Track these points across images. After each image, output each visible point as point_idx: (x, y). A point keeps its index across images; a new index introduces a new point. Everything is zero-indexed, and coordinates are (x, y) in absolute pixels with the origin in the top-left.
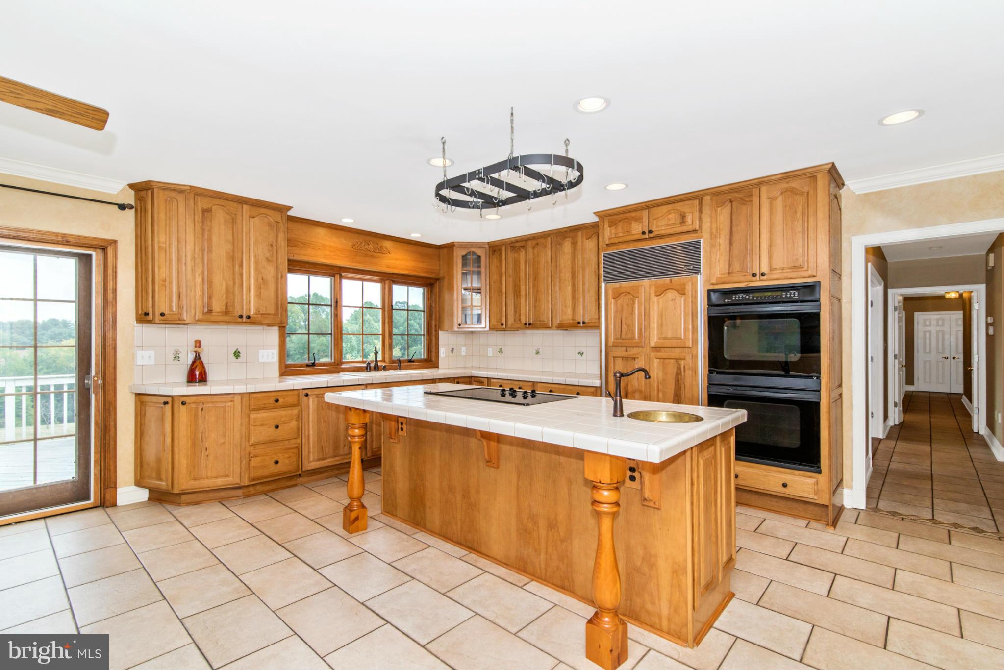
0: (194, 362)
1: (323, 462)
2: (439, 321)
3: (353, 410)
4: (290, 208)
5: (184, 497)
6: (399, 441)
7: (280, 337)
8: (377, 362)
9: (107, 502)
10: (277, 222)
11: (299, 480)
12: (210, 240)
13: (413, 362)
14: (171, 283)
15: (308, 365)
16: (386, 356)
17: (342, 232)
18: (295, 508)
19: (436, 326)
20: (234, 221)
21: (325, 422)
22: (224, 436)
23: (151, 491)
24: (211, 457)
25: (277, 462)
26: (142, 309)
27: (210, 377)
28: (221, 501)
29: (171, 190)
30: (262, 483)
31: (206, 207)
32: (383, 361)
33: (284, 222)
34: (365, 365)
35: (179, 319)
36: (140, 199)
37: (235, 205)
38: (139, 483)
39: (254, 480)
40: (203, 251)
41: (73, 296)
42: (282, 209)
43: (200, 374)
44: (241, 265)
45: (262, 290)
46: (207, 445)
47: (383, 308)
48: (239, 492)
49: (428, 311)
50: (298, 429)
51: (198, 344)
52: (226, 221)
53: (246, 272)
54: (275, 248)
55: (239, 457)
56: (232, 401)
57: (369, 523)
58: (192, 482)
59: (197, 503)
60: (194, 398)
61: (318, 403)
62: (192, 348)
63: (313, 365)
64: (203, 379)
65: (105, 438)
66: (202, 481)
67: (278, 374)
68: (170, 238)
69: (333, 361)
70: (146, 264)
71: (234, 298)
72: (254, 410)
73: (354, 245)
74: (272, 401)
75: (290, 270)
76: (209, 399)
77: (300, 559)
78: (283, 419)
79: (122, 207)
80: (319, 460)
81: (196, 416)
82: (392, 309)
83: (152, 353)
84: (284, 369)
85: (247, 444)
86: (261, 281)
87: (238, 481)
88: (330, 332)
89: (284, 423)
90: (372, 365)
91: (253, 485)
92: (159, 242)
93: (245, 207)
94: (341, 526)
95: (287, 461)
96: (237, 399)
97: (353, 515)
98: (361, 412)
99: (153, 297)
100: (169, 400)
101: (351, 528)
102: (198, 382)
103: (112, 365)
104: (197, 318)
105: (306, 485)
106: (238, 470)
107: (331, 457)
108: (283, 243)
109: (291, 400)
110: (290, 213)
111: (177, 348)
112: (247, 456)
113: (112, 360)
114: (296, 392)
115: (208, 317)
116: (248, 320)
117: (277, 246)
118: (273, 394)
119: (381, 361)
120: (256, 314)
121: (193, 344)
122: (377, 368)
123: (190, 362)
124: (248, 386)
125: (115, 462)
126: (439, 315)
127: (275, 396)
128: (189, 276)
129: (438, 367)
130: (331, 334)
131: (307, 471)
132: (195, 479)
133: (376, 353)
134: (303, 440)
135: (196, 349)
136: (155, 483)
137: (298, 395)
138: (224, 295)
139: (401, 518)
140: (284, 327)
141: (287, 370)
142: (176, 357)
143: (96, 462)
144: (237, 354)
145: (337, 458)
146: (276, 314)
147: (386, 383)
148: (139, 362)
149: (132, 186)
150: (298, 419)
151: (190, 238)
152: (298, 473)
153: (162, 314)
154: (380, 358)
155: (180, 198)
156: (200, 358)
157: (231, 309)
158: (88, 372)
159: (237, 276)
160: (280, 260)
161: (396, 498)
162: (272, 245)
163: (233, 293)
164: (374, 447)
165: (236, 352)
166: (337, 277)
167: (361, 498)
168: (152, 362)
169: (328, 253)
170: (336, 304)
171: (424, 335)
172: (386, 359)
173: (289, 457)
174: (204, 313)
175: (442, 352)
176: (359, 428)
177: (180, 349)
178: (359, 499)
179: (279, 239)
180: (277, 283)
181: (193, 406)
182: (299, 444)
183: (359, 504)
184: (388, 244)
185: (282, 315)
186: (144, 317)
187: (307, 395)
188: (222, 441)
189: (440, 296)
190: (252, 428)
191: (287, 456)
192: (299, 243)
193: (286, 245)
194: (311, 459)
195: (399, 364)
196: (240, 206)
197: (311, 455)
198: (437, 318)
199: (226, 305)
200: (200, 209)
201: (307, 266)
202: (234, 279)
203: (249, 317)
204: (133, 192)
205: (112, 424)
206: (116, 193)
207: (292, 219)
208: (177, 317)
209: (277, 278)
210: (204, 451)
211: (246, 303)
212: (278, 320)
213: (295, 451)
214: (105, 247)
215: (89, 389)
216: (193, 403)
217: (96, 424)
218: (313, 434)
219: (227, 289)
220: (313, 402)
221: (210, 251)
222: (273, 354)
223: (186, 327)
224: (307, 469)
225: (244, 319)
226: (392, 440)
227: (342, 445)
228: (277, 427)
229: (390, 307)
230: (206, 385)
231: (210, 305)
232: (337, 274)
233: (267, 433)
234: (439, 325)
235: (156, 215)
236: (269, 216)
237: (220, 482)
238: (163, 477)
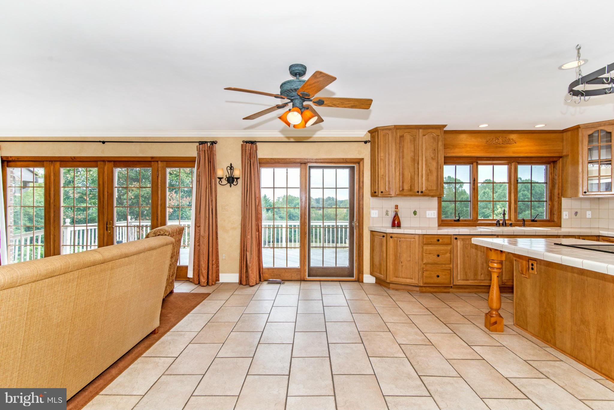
0: (395, 217)
1: (466, 282)
2: (562, 190)
3: (493, 251)
4: (445, 126)
5: (391, 285)
6: (529, 276)
7: (438, 203)
8: (505, 220)
9: (359, 280)
10: (438, 135)
11: (451, 290)
12: (403, 152)
13: (536, 221)
14: (385, 176)
15: (455, 221)
16: (512, 216)
17: (479, 134)
18: (450, 305)
19: (559, 194)
20: (414, 140)
21: (468, 257)
22: (410, 256)
23: (377, 279)
24: (404, 267)
25: (438, 276)
26: (373, 190)
27: (402, 225)
28: (409, 292)
29: (386, 129)
30: (429, 287)
31: (401, 135)
32: (510, 219)
33: (442, 135)
34: (495, 222)
35: (389, 195)
36: (372, 137)
37: (415, 130)
38: (372, 274)
39: (425, 284)
40: (400, 158)
41: (348, 186)
42: (440, 127)
43: (398, 223)
44: (418, 164)
45: (429, 176)
46: (402, 260)
47: (510, 182)
48: (418, 289)
49: (550, 182)
50: (451, 258)
51: (397, 207)
52: (411, 140)
53: (421, 167)
54: (436, 151)
55: (418, 270)
56: (414, 238)
57: (504, 329)
58: (395, 278)
59: (397, 290)
60: (396, 235)
61: (464, 244)
62: (394, 209)
63: (458, 220)
64: (399, 226)
65: (359, 251)
66: (399, 279)
67: (437, 225)
68: (385, 154)
69: (472, 218)
70: (375, 168)
71: (414, 182)
72: (425, 244)
73: (487, 141)
74: (435, 240)
75: (446, 163)
76: (403, 236)
77: (458, 336)
78: (442, 252)
79: (366, 142)
80: (464, 280)
81: (397, 244)
82: (518, 183)
83: (377, 211)
84: (440, 222)
85: (422, 263)
86: (428, 171)
87: (417, 282)
88: (469, 200)
89: (443, 254)
90: (501, 222)
91: (425, 287)
92: (380, 157)
93: (421, 130)
94: (484, 324)
95: (444, 277)
96: (417, 237)
97: (493, 320)
98: (499, 252)
99: (378, 184)
100: (385, 235)
101: (491, 328)
102: (397, 227)
103: (362, 217)
104: (397, 194)
105: (456, 294)
106: (417, 276)
107: (472, 280)
108: (441, 148)
109: (446, 241)
110: (446, 129)
111: (387, 209)
112: (422, 270)
113: (362, 214)
114: (450, 236)
115: (402, 193)
116: (422, 194)
117: (438, 150)
118: (436, 236)
119: (507, 220)
120: (426, 190)
121: (395, 207)
122: (504, 224)
123: (393, 216)
124: (423, 231)
125: (363, 262)
126: (562, 185)
127: (437, 237)
128: (393, 172)
129: (560, 226)
130: (470, 201)
131: (457, 285)
132: (396, 277)
133: (504, 214)
134: (454, 266)
135: (396, 210)
136: (378, 275)
137: (451, 238)
138: (410, 181)
139: (531, 333)
140: (441, 197)
141: (442, 223)
142: (387, 214)
143: (356, 260)
144: (415, 213)
145: (476, 281)
146: (437, 190)
147: (513, 235)
148: (372, 216)
149: (369, 132)
150: (450, 253)
151: (394, 153)
152: (450, 285)
153: (382, 192)
154: (507, 217)
155: (390, 132)
156: (397, 214)
157: (413, 188)
158: (353, 220)
159: (416, 170)
160: (439, 158)
161: (526, 318)
162: (435, 150)
163: (414, 179)
164: (504, 279)
165: (414, 212)
166: (475, 164)
167: (499, 310)
168: (377, 216)
169: (468, 149)
170: (474, 181)
171: (546, 201)
172: (512, 219)
173: (445, 275)
174: (400, 191)
175: (565, 215)
176: (497, 263)
177: (388, 210)
178: (497, 310)
179: (439, 145)
180: (438, 172)
181: (396, 239)
182: (451, 268)
183: (497, 313)
184: (513, 136)
185: (440, 190)
186: (374, 194)
187: (456, 239)
188: (409, 259)
189: (563, 170)
190: (424, 254)
191: (444, 273)
192: (450, 146)
193: (443, 148)
194: (459, 278)
195: (524, 223)
196: (418, 130)
197: (459, 276)
198: (560, 188)
199: (411, 186)
200: (398, 137)
201: (455, 159)
202: (414, 172)
203: (422, 192)
204: (370, 134)
205: (362, 244)
206: (363, 136)
207: (446, 132)
208: (388, 193)
209: (438, 169)
210: (400, 263)
211: (421, 184)
212: (438, 193)
213: (449, 272)
214: (359, 162)
215: (353, 227)
216: (396, 237)
217: (356, 244)
218: (460, 263)
219: (411, 177)
220: (460, 243)
221: (403, 158)
222: (434, 213)
223: (391, 198)
224: (456, 284)
225: (420, 193)
226: (523, 275)
227: (480, 274)
228: (438, 256)
229: (516, 181)
230: (400, 229)
231: (403, 186)
232: (475, 162)
233: (433, 258)
234: (562, 193)
235: (379, 143)
236: (434, 133)
237: (408, 281)
238: (382, 273)
